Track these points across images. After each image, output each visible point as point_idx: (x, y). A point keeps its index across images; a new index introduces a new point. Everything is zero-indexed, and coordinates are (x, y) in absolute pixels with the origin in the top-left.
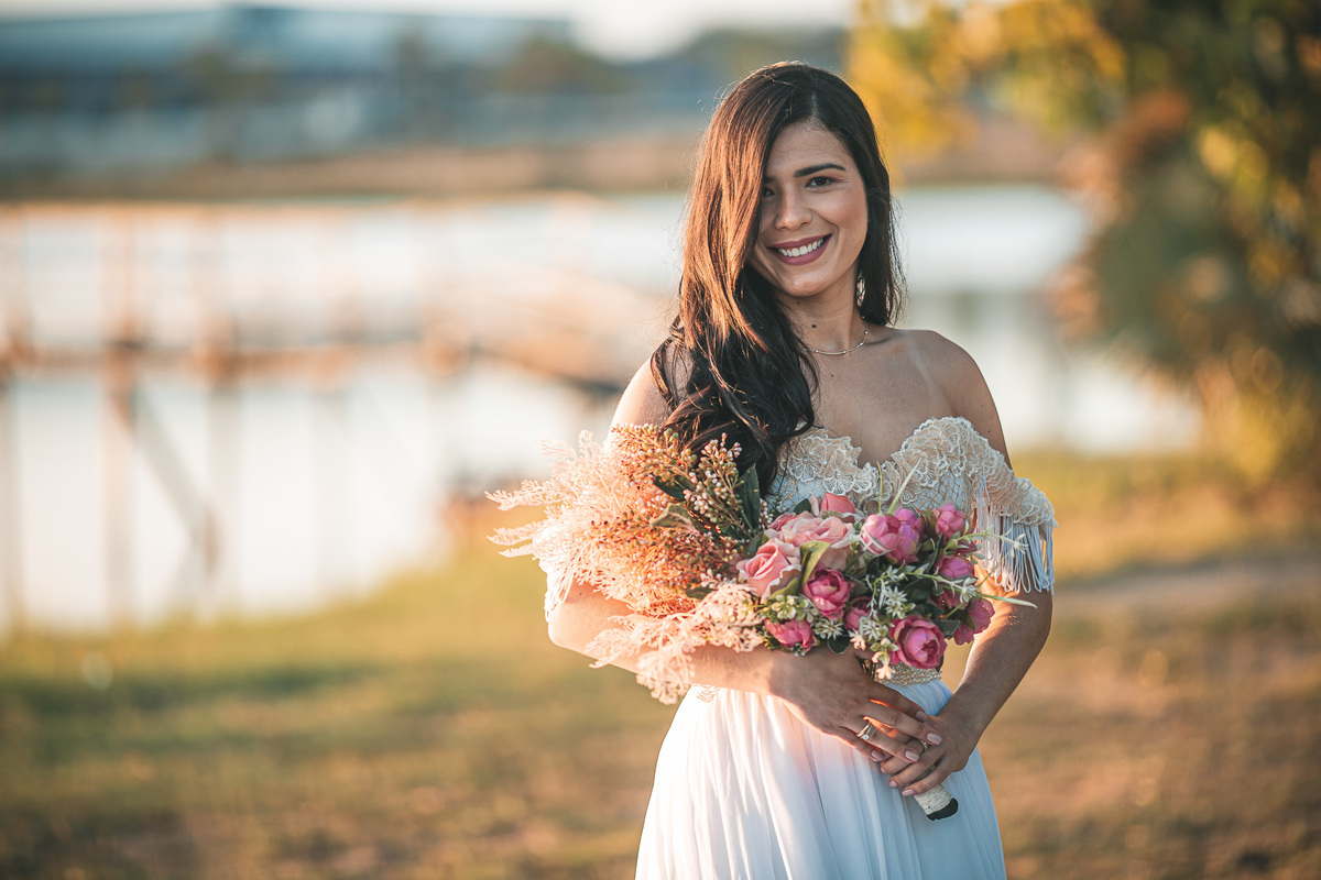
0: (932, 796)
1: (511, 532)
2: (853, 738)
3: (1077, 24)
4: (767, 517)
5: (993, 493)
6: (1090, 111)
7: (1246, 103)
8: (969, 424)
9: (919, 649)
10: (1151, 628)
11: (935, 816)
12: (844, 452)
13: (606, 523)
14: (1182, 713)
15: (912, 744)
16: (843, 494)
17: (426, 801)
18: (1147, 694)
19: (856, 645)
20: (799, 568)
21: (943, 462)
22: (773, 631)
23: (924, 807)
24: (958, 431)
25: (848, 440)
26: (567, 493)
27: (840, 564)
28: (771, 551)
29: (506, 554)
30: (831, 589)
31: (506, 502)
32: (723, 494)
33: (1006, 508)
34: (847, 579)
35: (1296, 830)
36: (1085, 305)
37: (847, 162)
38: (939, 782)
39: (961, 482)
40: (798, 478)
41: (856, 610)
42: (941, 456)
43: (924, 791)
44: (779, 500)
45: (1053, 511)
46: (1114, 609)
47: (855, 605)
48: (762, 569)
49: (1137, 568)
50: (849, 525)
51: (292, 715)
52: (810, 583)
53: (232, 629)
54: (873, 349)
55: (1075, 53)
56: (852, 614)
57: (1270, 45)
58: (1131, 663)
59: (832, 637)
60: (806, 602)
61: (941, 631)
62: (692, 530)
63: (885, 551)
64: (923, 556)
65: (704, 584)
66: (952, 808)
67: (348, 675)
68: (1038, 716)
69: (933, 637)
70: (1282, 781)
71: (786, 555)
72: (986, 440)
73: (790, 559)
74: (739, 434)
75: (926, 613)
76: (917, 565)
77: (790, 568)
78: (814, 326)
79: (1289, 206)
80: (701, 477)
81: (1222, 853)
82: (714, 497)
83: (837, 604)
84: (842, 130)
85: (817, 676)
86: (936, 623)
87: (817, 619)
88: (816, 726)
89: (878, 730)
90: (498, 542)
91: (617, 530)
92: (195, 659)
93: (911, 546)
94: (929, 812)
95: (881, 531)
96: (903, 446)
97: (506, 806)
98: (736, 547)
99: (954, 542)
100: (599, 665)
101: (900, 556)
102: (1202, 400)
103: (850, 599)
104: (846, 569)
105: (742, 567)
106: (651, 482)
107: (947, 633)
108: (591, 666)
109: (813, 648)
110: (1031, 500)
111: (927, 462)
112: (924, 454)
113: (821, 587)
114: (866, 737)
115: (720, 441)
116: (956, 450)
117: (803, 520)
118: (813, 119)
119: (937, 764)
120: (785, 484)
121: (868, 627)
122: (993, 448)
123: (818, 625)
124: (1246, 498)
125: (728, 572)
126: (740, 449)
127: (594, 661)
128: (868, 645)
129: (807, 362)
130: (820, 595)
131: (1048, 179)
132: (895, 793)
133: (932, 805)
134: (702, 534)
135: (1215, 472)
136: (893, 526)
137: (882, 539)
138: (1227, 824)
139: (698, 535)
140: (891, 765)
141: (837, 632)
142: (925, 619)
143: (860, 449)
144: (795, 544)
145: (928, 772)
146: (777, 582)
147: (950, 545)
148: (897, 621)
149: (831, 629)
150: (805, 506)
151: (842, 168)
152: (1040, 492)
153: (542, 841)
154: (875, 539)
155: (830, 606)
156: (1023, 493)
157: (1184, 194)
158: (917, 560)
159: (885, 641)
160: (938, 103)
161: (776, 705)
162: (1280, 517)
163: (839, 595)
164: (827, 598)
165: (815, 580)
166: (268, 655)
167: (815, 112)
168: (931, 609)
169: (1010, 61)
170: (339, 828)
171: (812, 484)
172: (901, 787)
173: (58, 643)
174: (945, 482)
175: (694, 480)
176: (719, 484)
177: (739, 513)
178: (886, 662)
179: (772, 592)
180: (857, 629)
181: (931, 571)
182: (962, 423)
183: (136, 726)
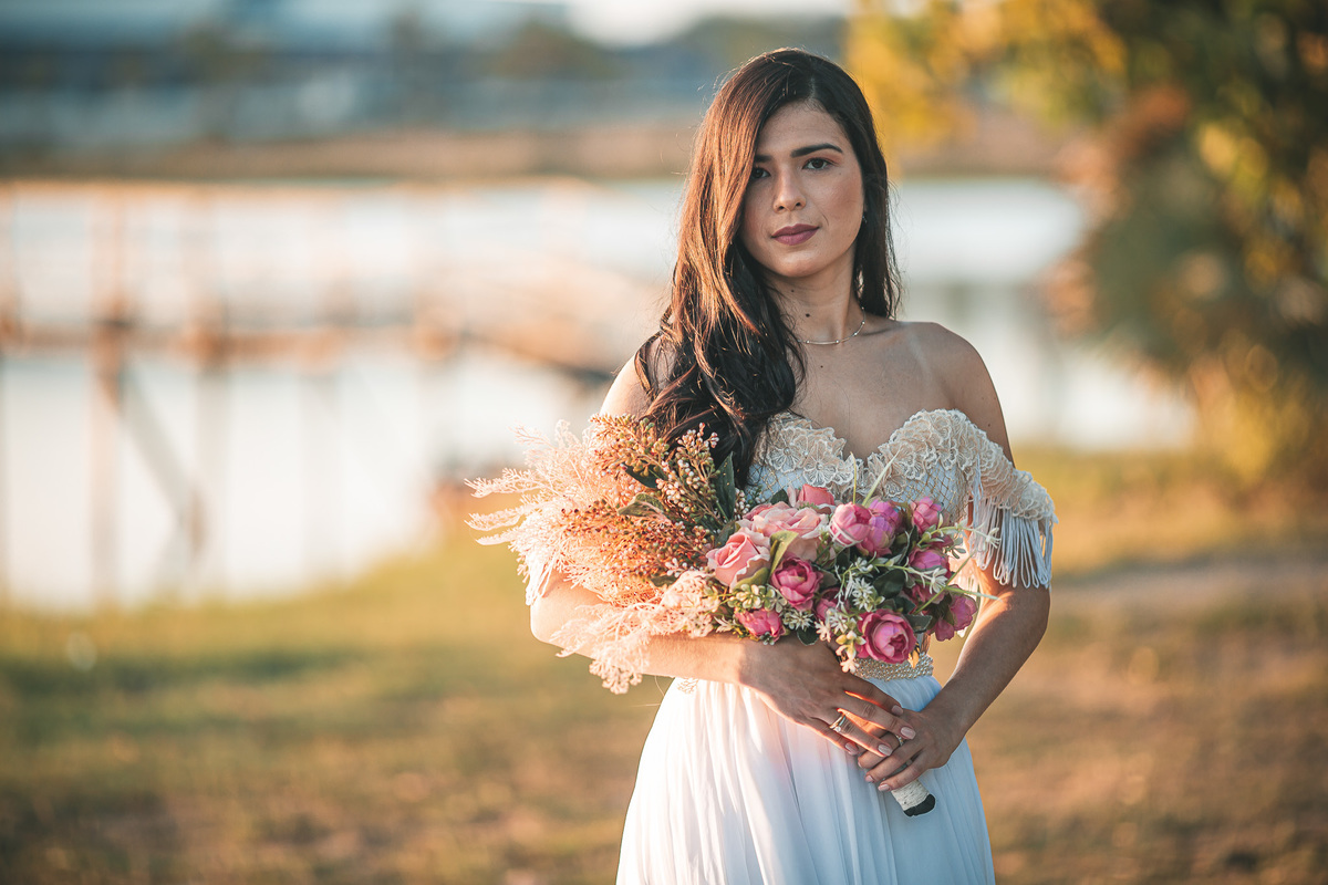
0: (908, 792)
1: (484, 518)
2: (828, 730)
3: (1078, 17)
4: (742, 507)
5: (989, 487)
6: (1089, 106)
7: (1247, 100)
8: (962, 416)
9: (886, 643)
10: (1142, 626)
11: (911, 812)
12: (826, 443)
13: (576, 511)
14: (1172, 712)
15: (885, 738)
16: (823, 486)
17: (410, 787)
18: (1137, 691)
19: (822, 637)
20: (768, 559)
21: (931, 455)
22: (743, 620)
23: (901, 803)
24: (949, 423)
25: (831, 431)
26: (543, 482)
27: (811, 555)
28: (741, 540)
29: (482, 541)
30: (798, 579)
31: (483, 489)
32: (695, 483)
33: (1005, 500)
34: (815, 569)
35: (1285, 831)
36: (1079, 300)
37: (843, 143)
38: (916, 777)
39: (951, 475)
40: (778, 469)
41: (826, 601)
42: (930, 448)
43: (900, 786)
44: (758, 491)
45: (1053, 506)
46: (1105, 606)
47: (824, 597)
48: (730, 557)
49: (1129, 565)
50: (823, 516)
51: (277, 699)
52: (777, 573)
53: (217, 612)
54: (870, 340)
55: (1076, 46)
56: (822, 605)
57: (1271, 42)
58: (1121, 660)
59: (800, 628)
60: (772, 592)
61: (911, 625)
62: (663, 520)
63: (854, 542)
64: (896, 548)
65: (669, 573)
66: (928, 804)
67: (333, 660)
68: (1028, 712)
69: (901, 631)
70: (1271, 781)
71: (755, 544)
72: (984, 433)
73: (759, 548)
74: (720, 423)
75: (898, 607)
76: (889, 557)
77: (757, 557)
78: (808, 315)
79: (1288, 205)
80: (674, 466)
81: (1210, 852)
82: (687, 486)
83: (805, 594)
84: (840, 113)
85: (787, 665)
86: (907, 617)
87: (787, 609)
88: (788, 715)
89: (852, 723)
90: (475, 527)
91: (586, 519)
92: (181, 641)
93: (884, 538)
94: (905, 808)
95: (849, 523)
96: (891, 438)
97: (490, 794)
98: (707, 536)
99: (928, 535)
100: (565, 654)
101: (871, 548)
102: (1196, 398)
103: (820, 591)
104: (817, 560)
105: (712, 556)
106: (622, 472)
107: (920, 628)
108: (558, 655)
109: (781, 637)
110: (1032, 495)
111: (915, 455)
112: (911, 446)
113: (789, 578)
114: (838, 729)
115: (698, 431)
116: (945, 443)
117: (778, 510)
118: (812, 100)
119: (913, 759)
120: (764, 474)
121: (834, 619)
122: (991, 440)
123: (787, 615)
124: (1239, 497)
125: (696, 561)
126: (717, 439)
127: (560, 650)
128: (834, 637)
129: (795, 352)
130: (787, 586)
131: (1044, 173)
132: (871, 788)
133: (908, 800)
134: (674, 523)
135: (1207, 470)
136: (861, 518)
137: (850, 529)
138: (1214, 824)
139: (670, 524)
140: (865, 759)
141: (806, 623)
142: (895, 612)
143: (843, 441)
144: (766, 534)
145: (904, 767)
146: (744, 571)
147: (924, 538)
148: (864, 614)
149: (799, 620)
150: (782, 496)
151: (839, 150)
152: (1038, 487)
153: (527, 829)
154: (843, 529)
155: (797, 597)
156: (1022, 487)
157: (1182, 189)
158: (890, 552)
159: (851, 635)
160: (938, 94)
161: (753, 697)
162: (1273, 516)
163: (807, 586)
164: (794, 588)
165: (783, 570)
166: (253, 638)
167: (813, 93)
168: (904, 603)
169: (1010, 53)
170: (322, 812)
171: (792, 476)
172: (877, 782)
173: (44, 624)
174: (934, 476)
175: (666, 469)
176: (691, 474)
177: (713, 501)
178: (851, 654)
179: (738, 580)
180: (824, 621)
181: (903, 563)
182: (956, 416)
183: (119, 707)
